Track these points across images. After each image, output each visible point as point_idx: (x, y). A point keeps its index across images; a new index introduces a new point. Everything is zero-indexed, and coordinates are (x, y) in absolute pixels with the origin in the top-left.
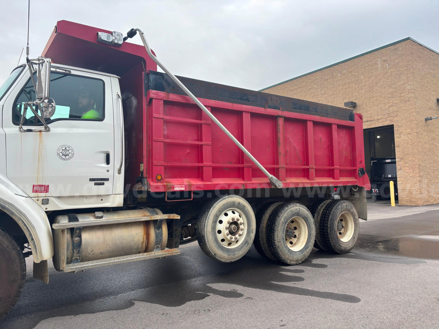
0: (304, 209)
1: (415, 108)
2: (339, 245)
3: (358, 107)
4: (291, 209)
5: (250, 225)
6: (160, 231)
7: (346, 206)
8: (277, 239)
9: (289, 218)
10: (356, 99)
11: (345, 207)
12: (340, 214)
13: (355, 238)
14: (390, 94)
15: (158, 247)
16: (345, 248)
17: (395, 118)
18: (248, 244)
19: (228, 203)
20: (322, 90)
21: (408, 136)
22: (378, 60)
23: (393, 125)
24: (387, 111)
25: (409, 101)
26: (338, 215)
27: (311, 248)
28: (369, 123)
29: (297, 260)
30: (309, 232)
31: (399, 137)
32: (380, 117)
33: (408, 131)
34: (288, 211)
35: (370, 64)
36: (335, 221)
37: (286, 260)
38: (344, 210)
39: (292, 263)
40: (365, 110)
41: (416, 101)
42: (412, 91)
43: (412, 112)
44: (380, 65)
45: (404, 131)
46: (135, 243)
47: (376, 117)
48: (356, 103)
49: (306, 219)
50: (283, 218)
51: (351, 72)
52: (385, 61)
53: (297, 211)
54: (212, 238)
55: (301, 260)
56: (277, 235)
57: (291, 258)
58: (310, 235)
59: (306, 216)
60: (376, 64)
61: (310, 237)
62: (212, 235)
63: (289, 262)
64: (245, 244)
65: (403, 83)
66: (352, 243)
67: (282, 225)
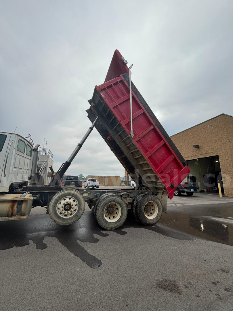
0: (119, 199)
1: (229, 147)
2: (146, 221)
3: (200, 148)
4: (109, 198)
5: (80, 206)
6: (20, 206)
7: (152, 198)
8: (98, 214)
9: (107, 203)
10: (199, 144)
11: (150, 199)
12: (146, 202)
13: (158, 217)
14: (215, 140)
15: (18, 214)
16: (150, 222)
17: (219, 152)
18: (78, 216)
19: (65, 194)
20: (183, 140)
21: (227, 160)
22: (208, 126)
23: (218, 155)
24: (214, 149)
25: (226, 143)
26: (145, 203)
27: (123, 221)
28: (206, 155)
29: (112, 228)
30: (122, 212)
31: (222, 162)
32: (211, 152)
33: (227, 158)
34: (107, 199)
35: (204, 127)
36: (143, 207)
37: (104, 227)
38: (150, 201)
39: (108, 229)
40: (203, 149)
41: (230, 143)
42: (227, 138)
43: (228, 149)
44: (209, 128)
45: (224, 158)
46: (4, 212)
47: (209, 152)
48: (199, 146)
49: (120, 204)
50: (103, 203)
51: (196, 132)
52: (212, 126)
53: (113, 200)
54: (53, 212)
55: (115, 228)
56: (98, 213)
57: (107, 226)
58: (123, 214)
59: (120, 202)
60: (208, 127)
61: (122, 215)
62: (52, 210)
63: (105, 228)
64: (75, 216)
65: (221, 135)
66: (155, 220)
67: (102, 207)
